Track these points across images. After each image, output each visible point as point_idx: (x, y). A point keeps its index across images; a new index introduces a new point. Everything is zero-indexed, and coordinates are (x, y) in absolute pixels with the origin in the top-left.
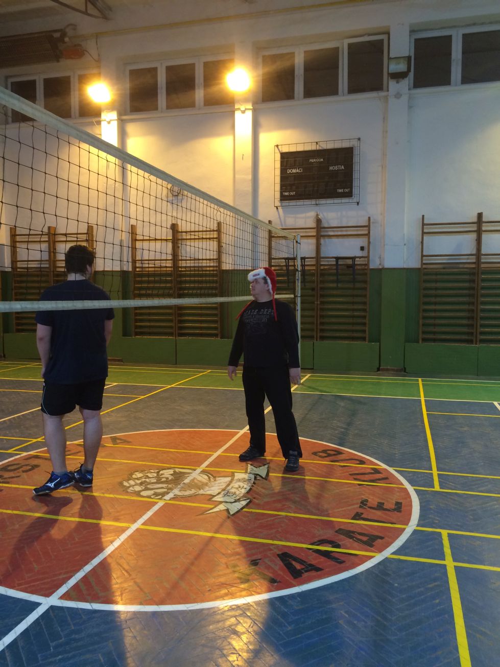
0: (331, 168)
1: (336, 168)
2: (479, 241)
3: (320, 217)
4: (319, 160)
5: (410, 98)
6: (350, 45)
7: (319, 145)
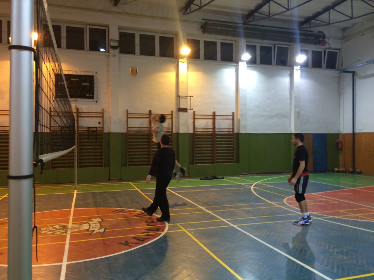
0: (83, 84)
1: (85, 84)
3: (78, 107)
4: (76, 80)
5: (119, 58)
6: (90, 28)
7: (76, 73)
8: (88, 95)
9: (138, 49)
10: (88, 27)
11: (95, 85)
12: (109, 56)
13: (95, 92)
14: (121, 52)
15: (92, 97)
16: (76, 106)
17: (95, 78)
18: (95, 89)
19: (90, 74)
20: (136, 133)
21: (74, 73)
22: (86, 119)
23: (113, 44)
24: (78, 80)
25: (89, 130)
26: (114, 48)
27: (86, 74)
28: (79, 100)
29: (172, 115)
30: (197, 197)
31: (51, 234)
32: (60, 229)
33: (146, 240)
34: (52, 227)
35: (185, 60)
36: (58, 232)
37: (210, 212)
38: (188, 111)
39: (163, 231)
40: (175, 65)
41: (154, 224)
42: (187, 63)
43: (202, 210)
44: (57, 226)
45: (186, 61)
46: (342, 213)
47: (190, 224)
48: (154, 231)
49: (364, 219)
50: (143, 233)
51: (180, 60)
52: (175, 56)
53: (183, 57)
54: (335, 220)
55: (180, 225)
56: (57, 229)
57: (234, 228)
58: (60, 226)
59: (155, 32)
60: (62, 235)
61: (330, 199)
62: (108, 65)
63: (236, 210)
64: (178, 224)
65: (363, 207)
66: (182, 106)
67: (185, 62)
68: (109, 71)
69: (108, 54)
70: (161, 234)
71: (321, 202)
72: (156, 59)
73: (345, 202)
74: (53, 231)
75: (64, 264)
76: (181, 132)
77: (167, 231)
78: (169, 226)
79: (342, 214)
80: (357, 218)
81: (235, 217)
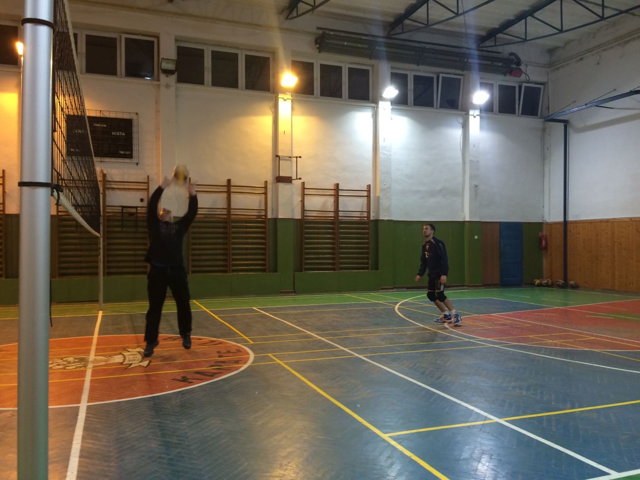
0: (114, 133)
1: (118, 134)
2: (229, 199)
3: (105, 172)
4: (102, 126)
5: (177, 89)
6: (126, 39)
7: (103, 114)
8: (122, 152)
9: (208, 76)
10: (124, 36)
11: (135, 135)
12: (159, 86)
13: (135, 148)
14: (180, 80)
15: (130, 156)
16: (102, 170)
17: (135, 123)
18: (135, 142)
19: (126, 116)
20: (205, 218)
21: (98, 115)
22: (118, 192)
23: (165, 65)
24: (105, 126)
25: (124, 211)
26: (167, 72)
27: (119, 116)
28: (107, 159)
29: (266, 188)
30: (304, 320)
31: (61, 369)
32: (75, 362)
33: (216, 375)
34: (62, 359)
35: (288, 96)
36: (71, 366)
37: (323, 339)
38: (293, 182)
39: (245, 363)
40: (271, 104)
41: (231, 354)
42: (292, 101)
43: (311, 337)
44: (71, 359)
45: (290, 97)
46: (532, 338)
47: (289, 355)
48: (230, 364)
49: (566, 346)
50: (211, 366)
51: (280, 96)
52: (271, 89)
53: (284, 91)
54: (521, 347)
55: (273, 355)
56: (69, 362)
57: (361, 359)
58: (75, 359)
59: (238, 48)
60: (78, 369)
61: (519, 321)
62: (157, 102)
63: (366, 336)
64: (270, 355)
65: (569, 331)
66: (283, 174)
67: (288, 99)
68: (159, 111)
69: (157, 83)
70: (241, 367)
71: (504, 325)
72: (240, 93)
73: (541, 325)
74: (63, 365)
75: (83, 406)
76: (280, 217)
77: (252, 363)
78: (255, 357)
79: (532, 340)
80: (556, 345)
81: (363, 344)
